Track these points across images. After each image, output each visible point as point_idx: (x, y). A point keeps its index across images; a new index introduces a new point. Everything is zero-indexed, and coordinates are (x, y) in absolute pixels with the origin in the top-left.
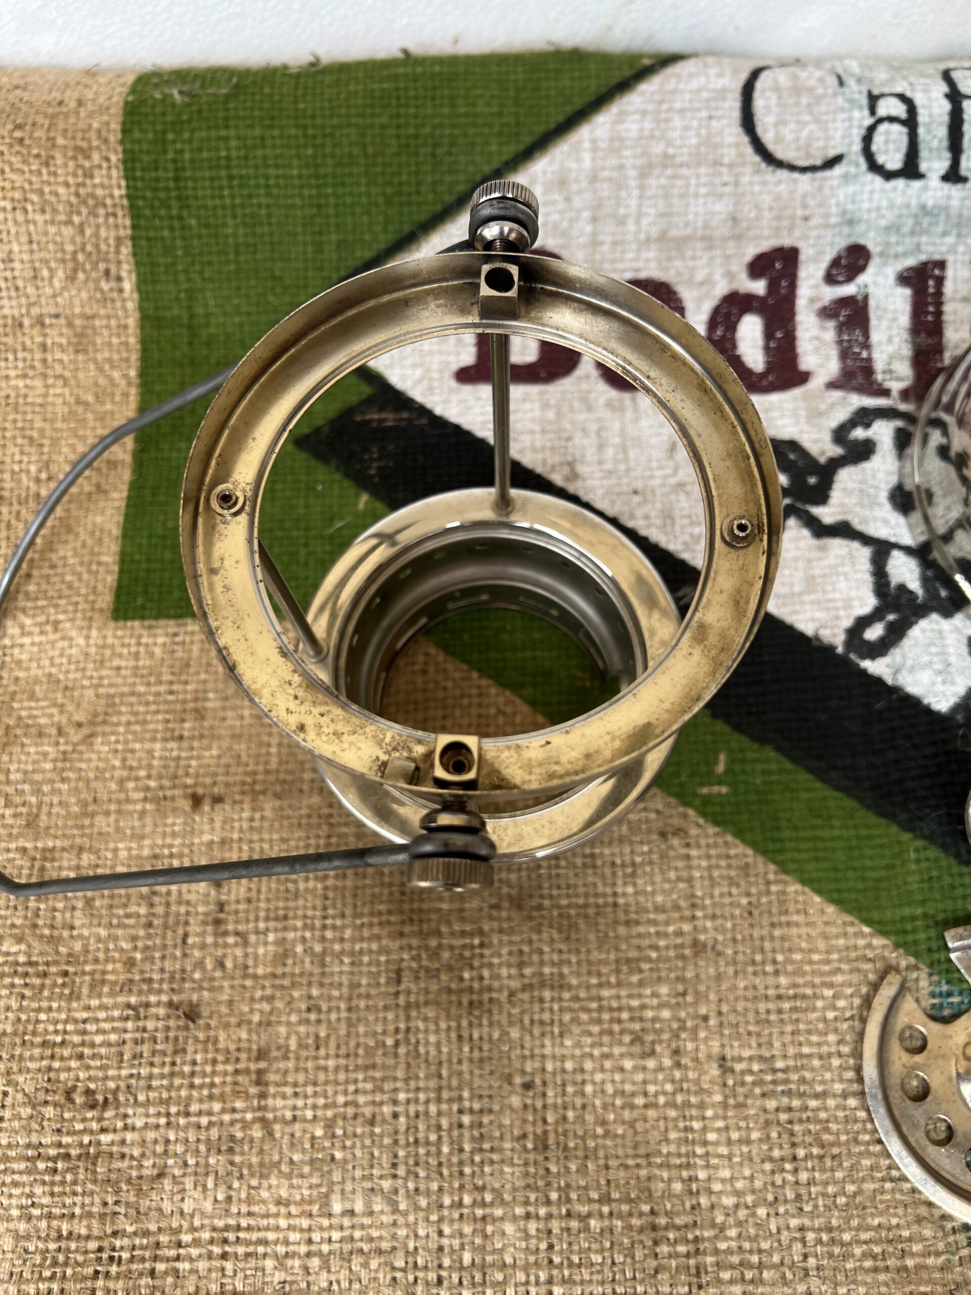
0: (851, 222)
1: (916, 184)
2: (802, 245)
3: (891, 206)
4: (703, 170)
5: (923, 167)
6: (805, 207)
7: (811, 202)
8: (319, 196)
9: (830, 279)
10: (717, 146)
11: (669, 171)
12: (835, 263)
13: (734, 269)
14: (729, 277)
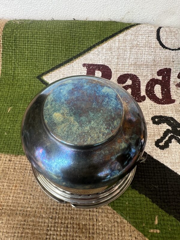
2: (172, 68)
4: (146, 48)
6: (173, 59)
7: (174, 57)
8: (49, 47)
10: (150, 43)
13: (153, 73)
14: (152, 75)
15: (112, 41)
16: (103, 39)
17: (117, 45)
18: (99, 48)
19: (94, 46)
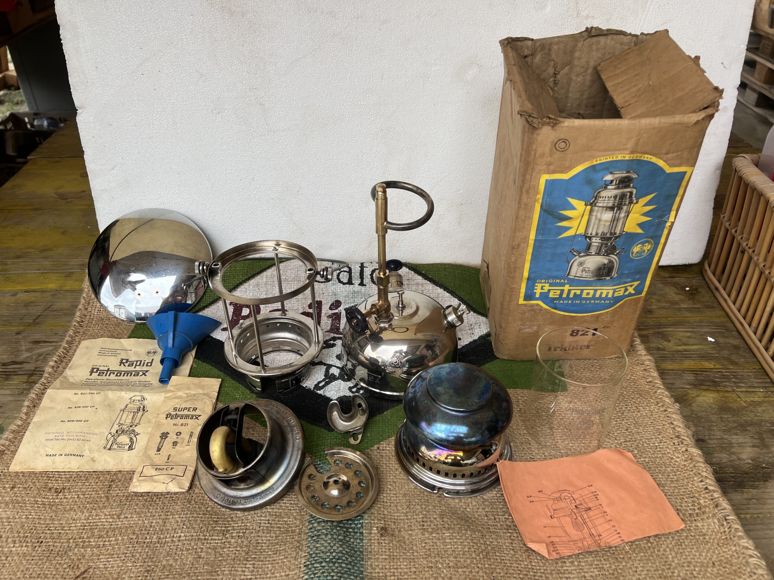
0: (335, 295)
1: (352, 286)
2: (323, 300)
3: (346, 291)
4: (295, 282)
5: (353, 282)
6: (322, 291)
7: (323, 289)
9: (331, 308)
10: (299, 277)
11: (287, 282)
12: (332, 305)
13: (305, 306)
14: (304, 308)
15: (259, 277)
16: (250, 275)
17: (265, 280)
18: (246, 285)
19: (241, 284)
